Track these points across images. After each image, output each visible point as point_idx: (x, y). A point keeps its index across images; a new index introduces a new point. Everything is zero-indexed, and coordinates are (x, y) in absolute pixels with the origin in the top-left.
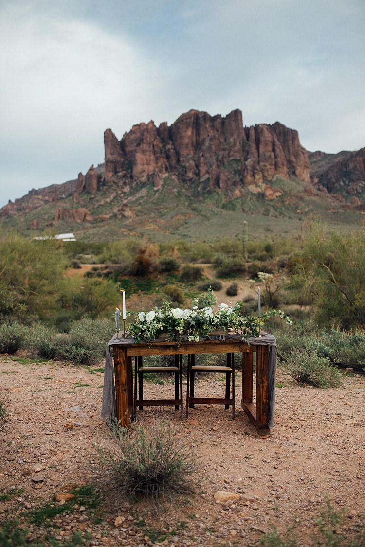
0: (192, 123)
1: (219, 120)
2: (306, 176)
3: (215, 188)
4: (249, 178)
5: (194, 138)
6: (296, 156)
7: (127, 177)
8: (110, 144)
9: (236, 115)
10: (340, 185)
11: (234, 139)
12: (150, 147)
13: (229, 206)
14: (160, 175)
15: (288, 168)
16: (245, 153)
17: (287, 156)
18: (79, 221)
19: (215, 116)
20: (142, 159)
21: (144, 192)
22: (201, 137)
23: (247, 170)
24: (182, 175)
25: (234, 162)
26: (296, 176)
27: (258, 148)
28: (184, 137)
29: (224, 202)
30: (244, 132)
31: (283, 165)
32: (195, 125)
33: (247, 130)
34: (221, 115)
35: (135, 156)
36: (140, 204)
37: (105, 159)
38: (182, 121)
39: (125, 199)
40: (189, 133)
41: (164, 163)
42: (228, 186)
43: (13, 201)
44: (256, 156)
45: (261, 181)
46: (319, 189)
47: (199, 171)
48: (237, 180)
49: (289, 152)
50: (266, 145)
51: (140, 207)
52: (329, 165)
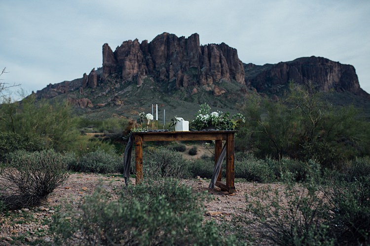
0: (164, 42)
1: (183, 40)
2: (241, 79)
3: (179, 86)
4: (203, 80)
5: (166, 52)
6: (236, 66)
7: (118, 77)
8: (107, 54)
9: (195, 37)
10: (265, 87)
11: (193, 54)
12: (135, 57)
13: (190, 99)
14: (142, 76)
15: (230, 74)
16: (201, 64)
17: (230, 66)
18: (83, 107)
19: (180, 37)
20: (129, 65)
21: (130, 88)
22: (171, 52)
23: (202, 75)
24: (157, 77)
25: (193, 69)
26: (236, 80)
27: (210, 60)
28: (158, 51)
29: (185, 96)
30: (200, 49)
31: (227, 72)
32: (166, 43)
33: (203, 47)
34: (184, 37)
35: (124, 62)
36: (127, 96)
37: (103, 64)
38: (158, 40)
39: (116, 93)
40: (163, 48)
41: (145, 68)
42: (188, 85)
43: (35, 92)
44: (208, 65)
45: (212, 82)
46: (251, 89)
47: (169, 74)
48: (195, 82)
49: (231, 64)
50: (215, 58)
51: (127, 98)
52: (257, 73)
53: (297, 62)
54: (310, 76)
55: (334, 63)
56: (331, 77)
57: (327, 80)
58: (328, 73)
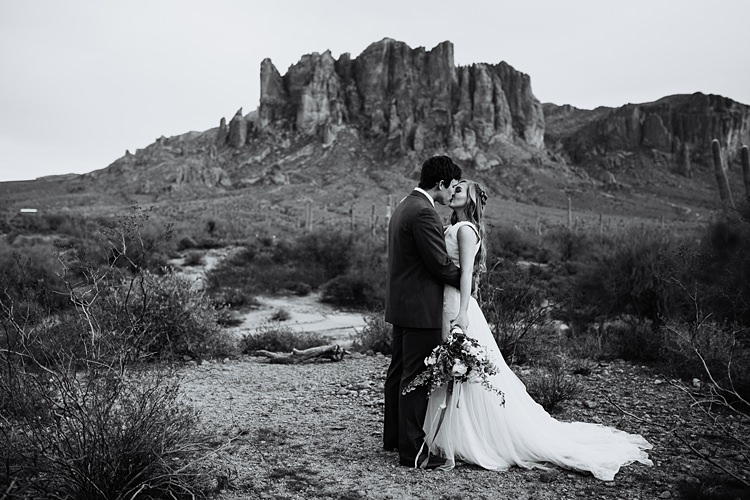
0: (383, 57)
1: (421, 55)
2: (536, 138)
3: (407, 149)
5: (386, 79)
6: (527, 110)
7: (288, 127)
8: (268, 80)
9: (445, 48)
10: (592, 155)
11: (440, 83)
12: (322, 87)
15: (513, 127)
16: (455, 104)
17: (514, 110)
18: (210, 186)
19: (417, 49)
20: (310, 103)
21: (308, 150)
22: (396, 77)
23: (454, 126)
24: (366, 129)
25: (438, 115)
26: (524, 138)
27: (472, 97)
28: (370, 75)
30: (455, 73)
31: (506, 122)
32: (387, 60)
33: (460, 70)
34: (424, 48)
35: (301, 97)
36: (300, 166)
37: (260, 101)
38: (371, 52)
39: (282, 158)
40: (379, 70)
41: (342, 110)
42: (425, 148)
43: (132, 152)
44: (469, 107)
45: (473, 143)
46: (554, 159)
47: (389, 123)
48: (439, 140)
49: (517, 105)
50: (484, 93)
51: (299, 170)
52: (580, 126)
53: (664, 105)
54: (690, 133)
55: (743, 109)
56: (736, 137)
57: (726, 145)
58: (728, 130)
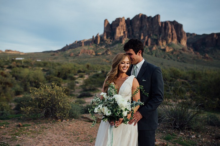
2: (184, 43)
3: (145, 45)
5: (140, 25)
6: (181, 34)
7: (112, 39)
8: (106, 25)
10: (201, 48)
11: (156, 27)
12: (121, 27)
13: (150, 53)
14: (125, 39)
15: (177, 39)
16: (160, 33)
17: (178, 35)
18: (89, 55)
20: (118, 32)
21: (117, 45)
22: (143, 25)
23: (160, 39)
25: (155, 36)
26: (180, 43)
27: (165, 31)
28: (136, 24)
29: (148, 51)
30: (160, 24)
32: (140, 20)
34: (151, 17)
36: (115, 50)
38: (136, 18)
39: (110, 47)
41: (127, 34)
42: (151, 45)
43: (68, 45)
44: (164, 34)
45: (165, 44)
46: (189, 49)
48: (155, 43)
50: (169, 30)
52: (197, 39)
